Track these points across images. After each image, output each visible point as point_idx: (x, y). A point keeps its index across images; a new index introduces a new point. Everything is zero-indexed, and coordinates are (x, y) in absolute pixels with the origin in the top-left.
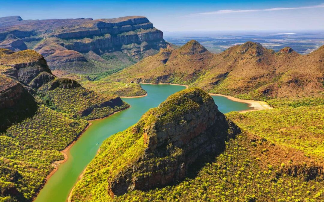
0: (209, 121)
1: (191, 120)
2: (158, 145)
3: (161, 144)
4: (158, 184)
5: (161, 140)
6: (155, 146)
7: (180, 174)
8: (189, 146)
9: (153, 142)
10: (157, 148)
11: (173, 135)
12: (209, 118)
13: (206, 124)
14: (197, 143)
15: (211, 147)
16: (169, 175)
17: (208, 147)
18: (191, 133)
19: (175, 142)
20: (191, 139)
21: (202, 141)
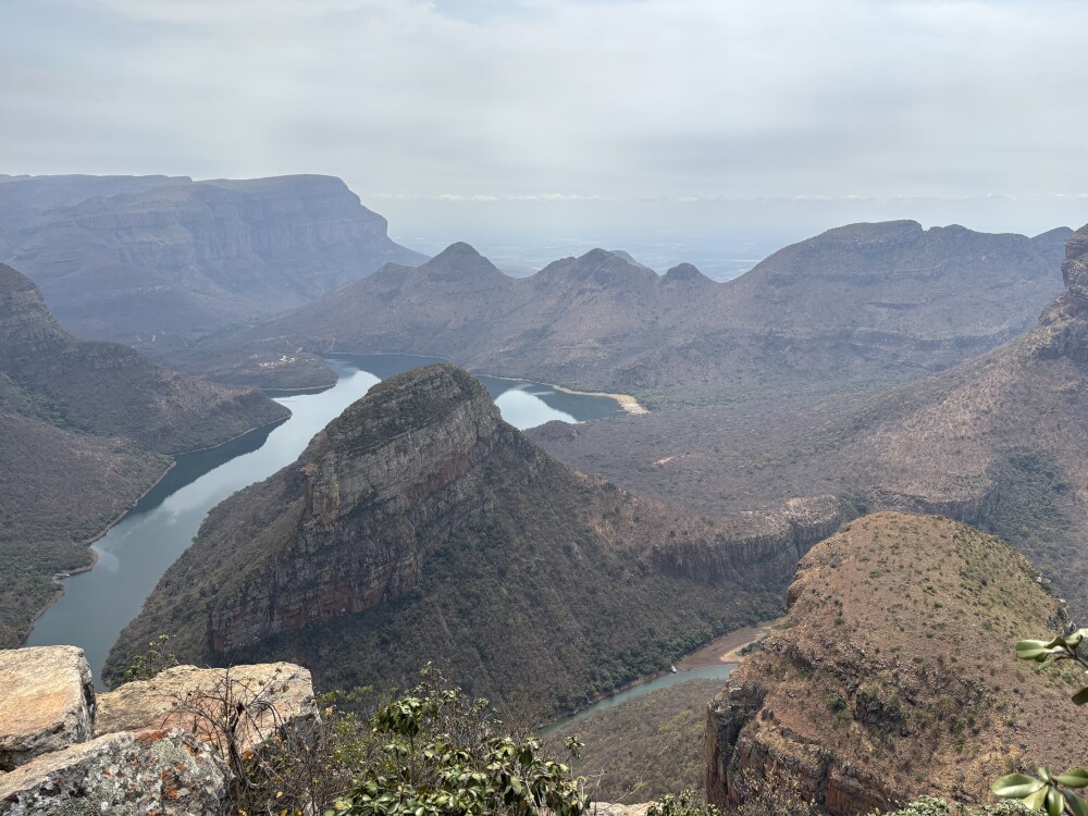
0: (476, 444)
1: (429, 445)
2: (344, 512)
3: (350, 509)
4: (344, 610)
5: (350, 499)
6: (333, 515)
7: (401, 580)
8: (424, 509)
9: (328, 505)
10: (339, 519)
11: (381, 484)
12: (479, 438)
13: (469, 453)
14: (447, 502)
15: (483, 511)
16: (372, 586)
17: (475, 511)
18: (429, 476)
19: (389, 500)
20: (432, 494)
21: (461, 496)
